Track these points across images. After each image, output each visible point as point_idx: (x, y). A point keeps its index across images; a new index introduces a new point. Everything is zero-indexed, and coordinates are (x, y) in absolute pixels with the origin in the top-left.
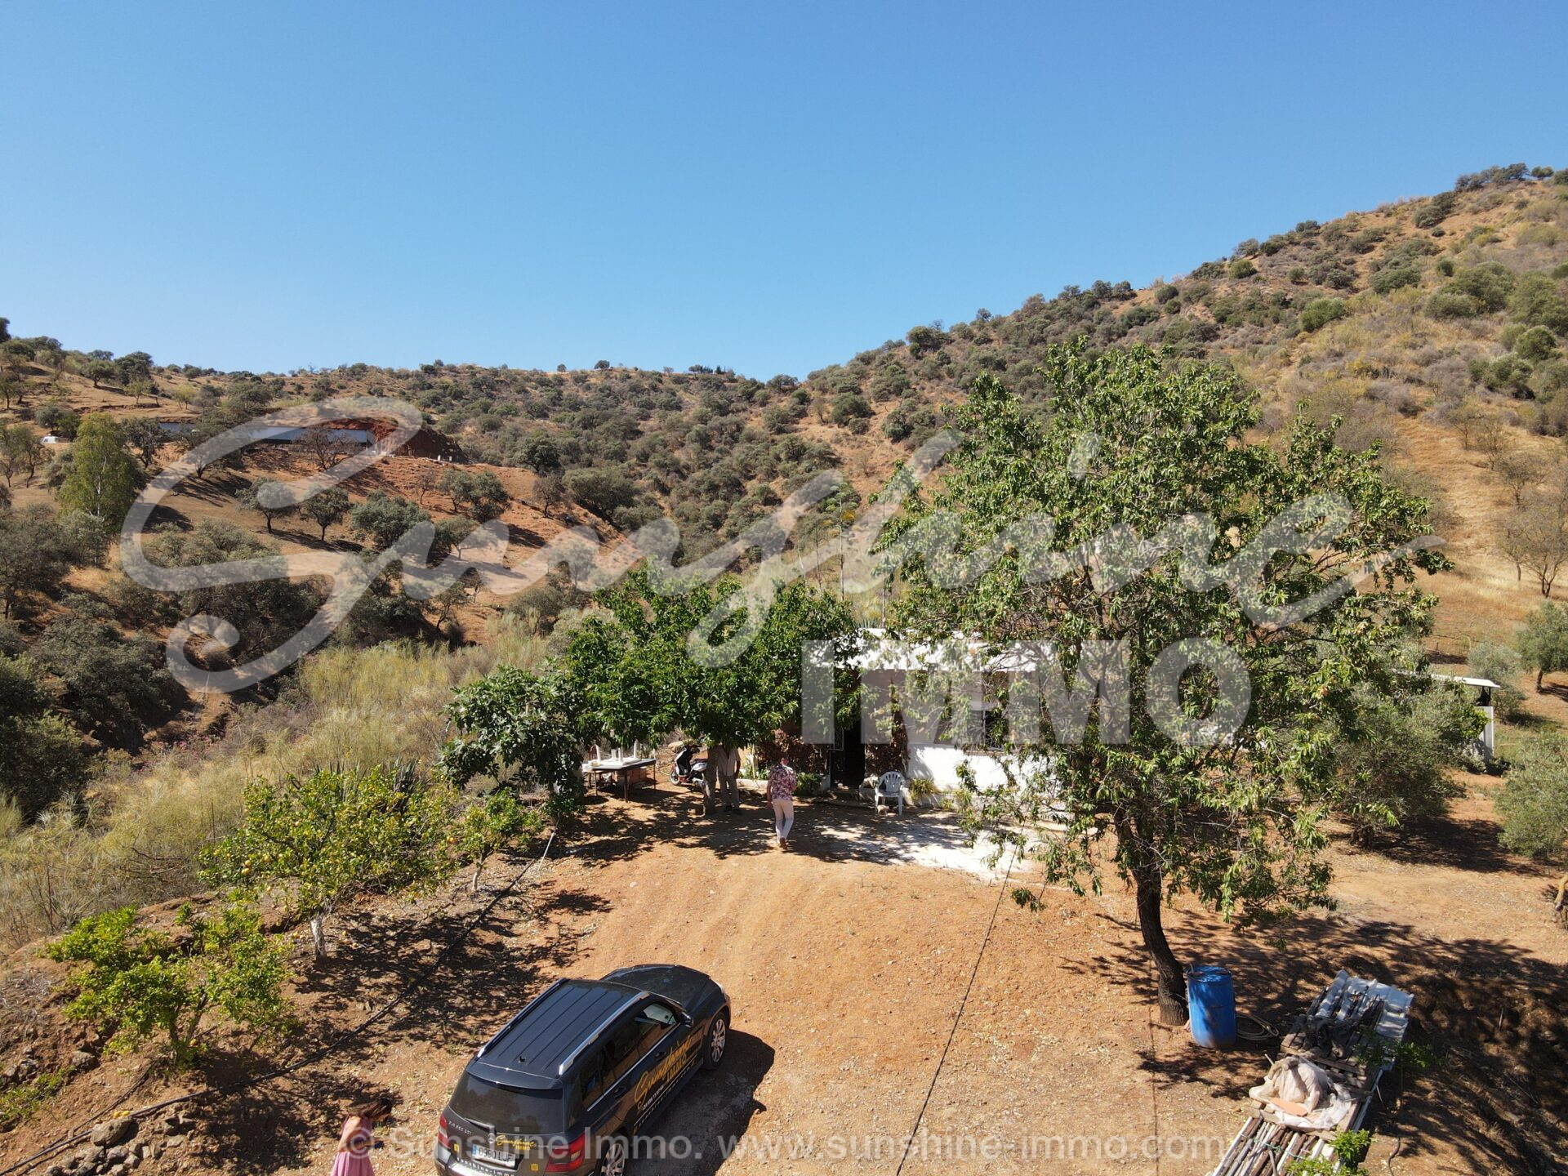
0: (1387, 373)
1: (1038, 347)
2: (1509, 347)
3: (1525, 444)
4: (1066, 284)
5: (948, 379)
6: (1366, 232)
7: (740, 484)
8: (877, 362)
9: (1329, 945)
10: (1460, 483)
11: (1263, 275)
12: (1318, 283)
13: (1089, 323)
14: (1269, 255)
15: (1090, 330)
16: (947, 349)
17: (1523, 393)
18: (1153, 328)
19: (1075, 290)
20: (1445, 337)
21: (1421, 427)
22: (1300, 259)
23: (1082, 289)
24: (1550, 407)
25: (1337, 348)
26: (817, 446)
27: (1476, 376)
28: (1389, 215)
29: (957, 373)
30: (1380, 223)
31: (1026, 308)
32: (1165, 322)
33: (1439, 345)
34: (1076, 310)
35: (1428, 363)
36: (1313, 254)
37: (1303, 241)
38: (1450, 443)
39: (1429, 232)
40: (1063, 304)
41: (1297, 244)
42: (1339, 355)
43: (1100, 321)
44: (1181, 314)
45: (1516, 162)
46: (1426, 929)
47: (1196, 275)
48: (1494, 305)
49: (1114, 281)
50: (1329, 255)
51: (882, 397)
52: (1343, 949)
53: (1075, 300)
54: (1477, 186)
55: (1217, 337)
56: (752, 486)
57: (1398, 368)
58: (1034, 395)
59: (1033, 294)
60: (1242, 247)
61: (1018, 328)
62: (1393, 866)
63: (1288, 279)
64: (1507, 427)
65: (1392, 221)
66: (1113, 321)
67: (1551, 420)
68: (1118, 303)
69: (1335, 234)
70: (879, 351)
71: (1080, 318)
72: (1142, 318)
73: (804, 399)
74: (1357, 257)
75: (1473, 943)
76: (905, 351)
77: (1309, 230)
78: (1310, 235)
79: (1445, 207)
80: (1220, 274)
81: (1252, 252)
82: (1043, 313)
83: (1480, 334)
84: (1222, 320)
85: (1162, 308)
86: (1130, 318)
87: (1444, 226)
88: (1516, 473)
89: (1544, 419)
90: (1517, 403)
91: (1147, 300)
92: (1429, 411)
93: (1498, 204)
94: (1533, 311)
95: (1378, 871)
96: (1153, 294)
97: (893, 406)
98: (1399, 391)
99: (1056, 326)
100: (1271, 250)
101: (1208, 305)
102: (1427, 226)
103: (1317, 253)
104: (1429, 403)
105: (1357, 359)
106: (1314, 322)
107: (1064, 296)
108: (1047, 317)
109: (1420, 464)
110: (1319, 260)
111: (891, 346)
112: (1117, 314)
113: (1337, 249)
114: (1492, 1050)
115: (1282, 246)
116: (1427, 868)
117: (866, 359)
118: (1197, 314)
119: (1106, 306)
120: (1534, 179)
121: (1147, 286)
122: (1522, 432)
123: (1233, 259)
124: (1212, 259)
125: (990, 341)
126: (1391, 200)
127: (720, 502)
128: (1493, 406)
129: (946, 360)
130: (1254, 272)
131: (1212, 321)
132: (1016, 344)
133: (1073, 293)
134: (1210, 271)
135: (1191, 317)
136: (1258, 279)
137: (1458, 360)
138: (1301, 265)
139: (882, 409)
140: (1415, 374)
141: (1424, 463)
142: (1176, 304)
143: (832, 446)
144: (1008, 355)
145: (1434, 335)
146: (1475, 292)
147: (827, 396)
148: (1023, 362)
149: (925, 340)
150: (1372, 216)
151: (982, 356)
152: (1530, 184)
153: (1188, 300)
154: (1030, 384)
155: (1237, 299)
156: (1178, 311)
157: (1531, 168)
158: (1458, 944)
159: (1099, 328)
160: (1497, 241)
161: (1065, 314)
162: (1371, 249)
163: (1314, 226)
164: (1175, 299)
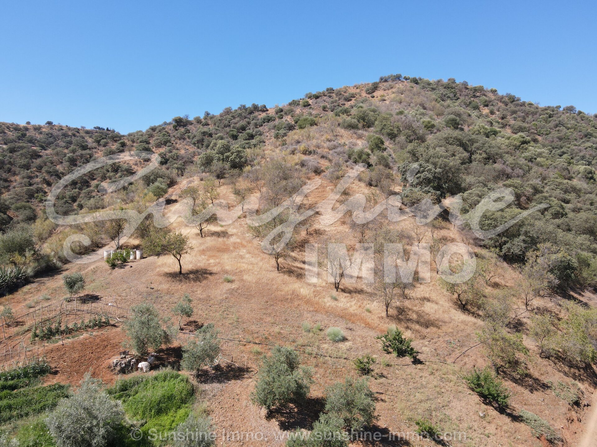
0: (315, 152)
1: (227, 128)
4: (241, 104)
5: (188, 140)
6: (350, 94)
7: (88, 182)
8: (157, 130)
11: (313, 107)
12: (332, 111)
13: (249, 120)
14: (316, 99)
15: (249, 123)
16: (189, 127)
18: (271, 124)
19: (244, 106)
20: (345, 137)
22: (326, 102)
23: (247, 106)
26: (125, 166)
27: (350, 156)
28: (357, 88)
29: (191, 137)
30: (354, 91)
31: (224, 112)
32: (277, 122)
34: (243, 114)
35: (333, 149)
36: (330, 100)
37: (328, 95)
38: (330, 190)
39: (370, 96)
40: (239, 112)
41: (326, 96)
43: (253, 120)
45: (398, 73)
47: (290, 104)
48: (368, 125)
49: (260, 104)
50: (336, 101)
51: (158, 146)
53: (244, 110)
54: (386, 81)
56: (94, 183)
57: (319, 151)
59: (228, 106)
60: (307, 95)
61: (220, 120)
63: (321, 109)
64: (356, 182)
65: (358, 91)
66: (258, 120)
67: (375, 179)
68: (261, 113)
69: (339, 93)
70: (160, 126)
71: (245, 118)
72: (269, 120)
73: (123, 145)
74: (346, 103)
76: (171, 127)
77: (330, 91)
78: (331, 93)
79: (375, 87)
80: (298, 104)
81: (310, 97)
82: (231, 115)
84: (296, 122)
85: (277, 116)
86: (264, 119)
87: (375, 94)
89: (372, 178)
91: (271, 112)
92: (327, 173)
93: (392, 88)
96: (274, 111)
97: (163, 150)
98: (316, 162)
99: (236, 120)
100: (317, 97)
101: (292, 116)
102: (369, 93)
103: (332, 100)
104: (327, 169)
107: (240, 108)
108: (233, 116)
110: (332, 102)
111: (165, 123)
112: (260, 117)
113: (339, 99)
115: (320, 96)
117: (153, 129)
118: (288, 119)
119: (256, 114)
120: (404, 80)
121: (273, 107)
122: (362, 185)
123: (303, 99)
124: (296, 99)
125: (208, 125)
126: (359, 83)
127: (77, 190)
129: (188, 131)
130: (310, 105)
132: (218, 127)
133: (243, 107)
134: (294, 103)
135: (286, 120)
136: (311, 108)
137: (346, 149)
138: (327, 104)
139: (158, 151)
140: (325, 154)
142: (281, 115)
143: (133, 166)
144: (214, 131)
145: (341, 136)
146: (362, 119)
147: (135, 144)
148: (219, 135)
149: (180, 123)
150: (352, 88)
151: (202, 131)
152: (402, 82)
153: (286, 113)
155: (303, 115)
156: (282, 118)
157: (403, 76)
159: (252, 122)
160: (385, 100)
161: (240, 115)
162: (351, 100)
163: (332, 89)
164: (281, 113)
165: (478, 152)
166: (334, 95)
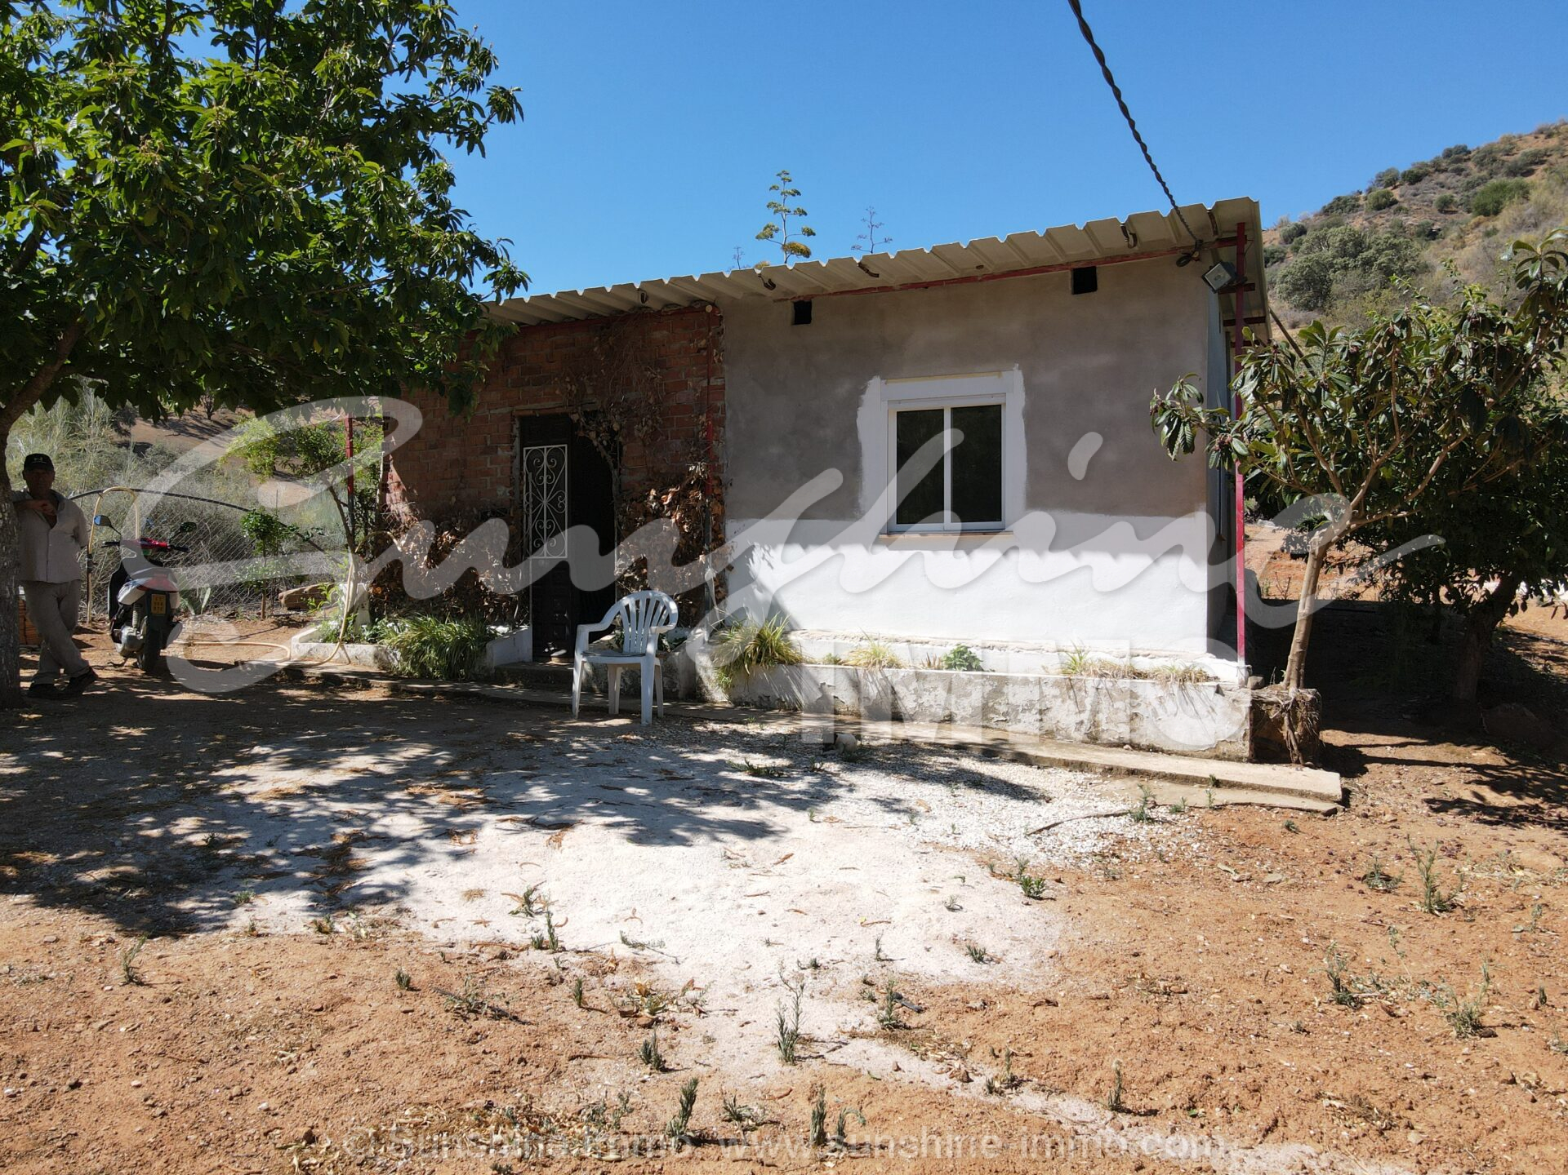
22: (1452, 185)
36: (1462, 180)
37: (1451, 168)
41: (1445, 171)
47: (1327, 211)
60: (1380, 178)
69: (1487, 158)
77: (1457, 157)
78: (1459, 161)
81: (1392, 182)
85: (1288, 248)
91: (1272, 239)
96: (1278, 235)
100: (1414, 178)
103: (1468, 179)
106: (1490, 207)
110: (1471, 186)
113: (1491, 174)
115: (1427, 174)
121: (1271, 226)
124: (1345, 192)
130: (1395, 202)
134: (1342, 206)
136: (1400, 209)
138: (1449, 193)
150: (1531, 138)
162: (1530, 172)
163: (1464, 150)
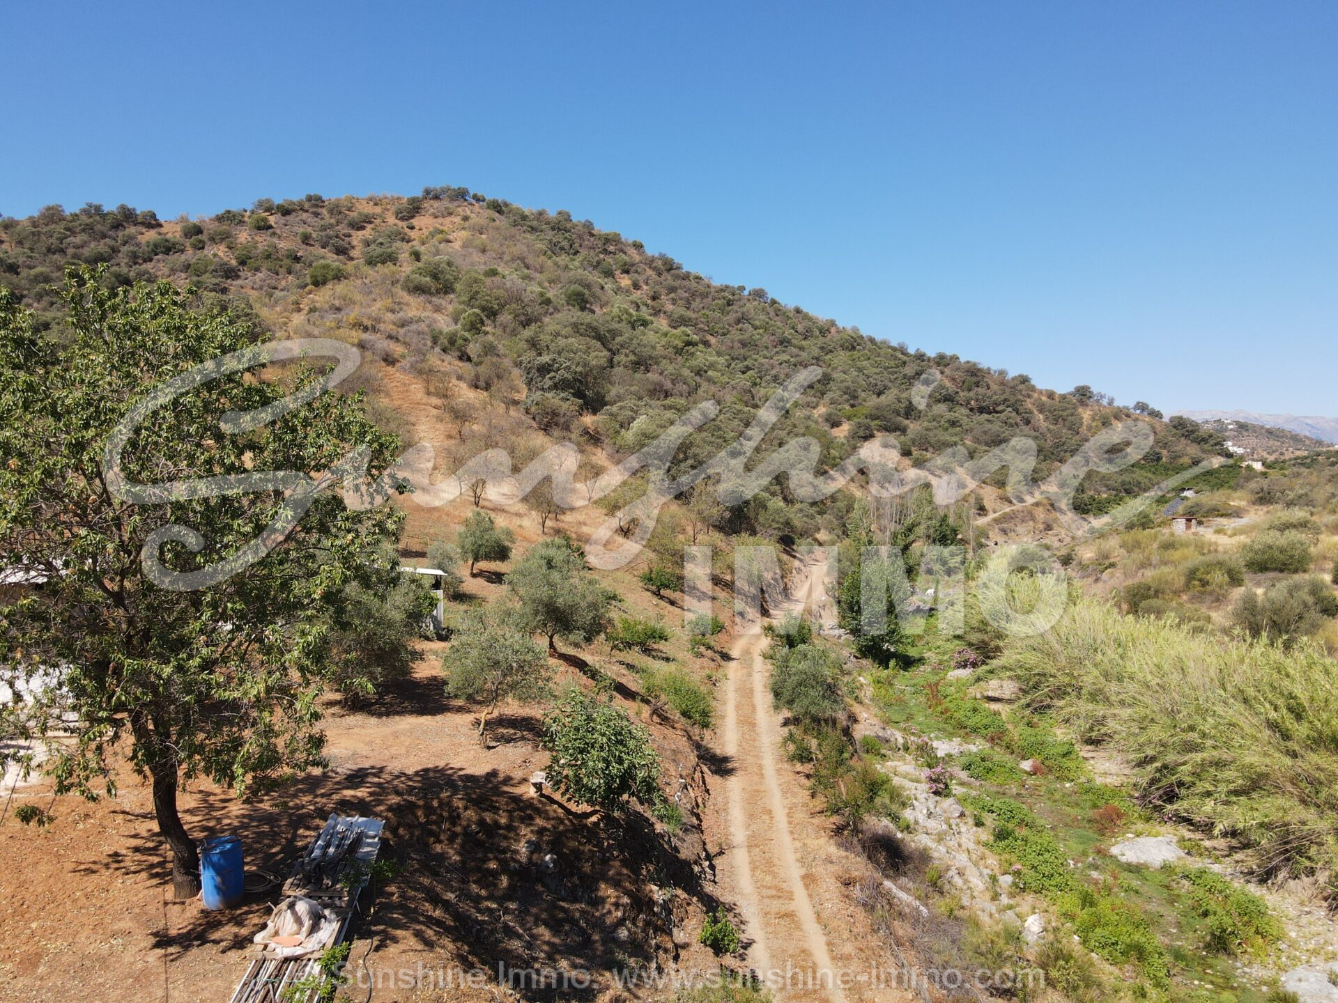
0: (374, 329)
1: (57, 257)
2: (456, 322)
3: (466, 395)
4: (89, 201)
6: (360, 214)
9: (323, 795)
10: (424, 419)
11: (278, 231)
12: (323, 247)
13: (113, 243)
14: (284, 215)
15: (115, 250)
17: (464, 357)
18: (178, 259)
19: (98, 208)
20: (415, 307)
21: (398, 374)
22: (309, 224)
23: (106, 209)
24: (481, 369)
25: (337, 303)
27: (435, 341)
28: (376, 204)
30: (369, 209)
31: (43, 216)
32: (190, 255)
33: (412, 313)
34: (98, 227)
35: (403, 326)
36: (317, 222)
37: (311, 210)
38: (417, 389)
39: (404, 224)
40: (85, 219)
41: (307, 211)
42: (339, 309)
43: (125, 243)
44: (206, 252)
45: (463, 186)
46: (395, 767)
47: (220, 219)
48: (447, 289)
49: (140, 208)
50: (331, 226)
52: (334, 797)
53: (98, 218)
54: (437, 197)
55: (238, 277)
57: (382, 326)
58: (52, 304)
59: (52, 203)
60: (260, 204)
61: (33, 234)
62: (373, 720)
63: (298, 239)
64: (454, 381)
65: (378, 210)
66: (138, 245)
67: (482, 379)
68: (144, 230)
69: (335, 210)
71: (104, 236)
72: (168, 248)
74: (353, 232)
75: (426, 770)
77: (316, 202)
78: (316, 206)
79: (415, 207)
80: (241, 222)
81: (269, 210)
82: (63, 224)
83: (438, 309)
84: (243, 263)
85: (188, 243)
86: (156, 246)
87: (415, 222)
88: (460, 415)
89: (477, 377)
90: (461, 364)
91: (173, 232)
92: (404, 363)
93: (451, 214)
94: (472, 298)
95: (361, 727)
96: (178, 228)
98: (383, 344)
99: (78, 240)
100: (285, 211)
101: (230, 248)
102: (402, 219)
103: (322, 222)
104: (403, 357)
105: (352, 314)
106: (319, 279)
107: (86, 212)
108: (67, 229)
109: (397, 403)
110: (324, 228)
112: (142, 239)
113: (338, 223)
114: (438, 848)
115: (294, 210)
116: (397, 718)
118: (221, 254)
119: (132, 230)
120: (474, 202)
121: (173, 219)
122: (463, 385)
123: (253, 212)
124: (235, 208)
126: (379, 193)
128: (445, 364)
130: (270, 227)
131: (234, 263)
132: (32, 250)
133: (95, 211)
134: (229, 218)
135: (215, 255)
136: (274, 234)
137: (423, 327)
138: (309, 230)
140: (394, 333)
141: (399, 402)
142: (200, 241)
144: (22, 259)
145: (407, 304)
146: (435, 277)
148: (39, 269)
150: (364, 202)
152: (471, 204)
153: (212, 239)
154: (47, 293)
155: (256, 248)
156: (203, 248)
157: (471, 193)
158: (417, 773)
159: (124, 249)
160: (450, 242)
161: (88, 229)
162: (363, 228)
163: (319, 199)
164: (200, 237)
165: (624, 351)
166: (324, 211)
